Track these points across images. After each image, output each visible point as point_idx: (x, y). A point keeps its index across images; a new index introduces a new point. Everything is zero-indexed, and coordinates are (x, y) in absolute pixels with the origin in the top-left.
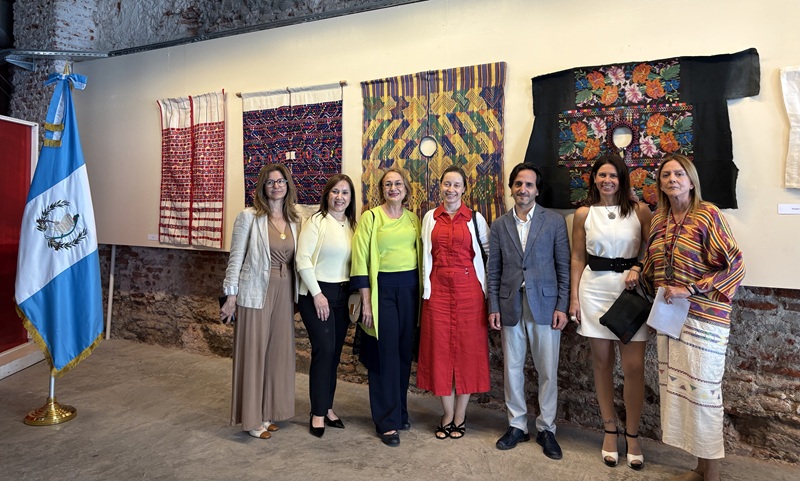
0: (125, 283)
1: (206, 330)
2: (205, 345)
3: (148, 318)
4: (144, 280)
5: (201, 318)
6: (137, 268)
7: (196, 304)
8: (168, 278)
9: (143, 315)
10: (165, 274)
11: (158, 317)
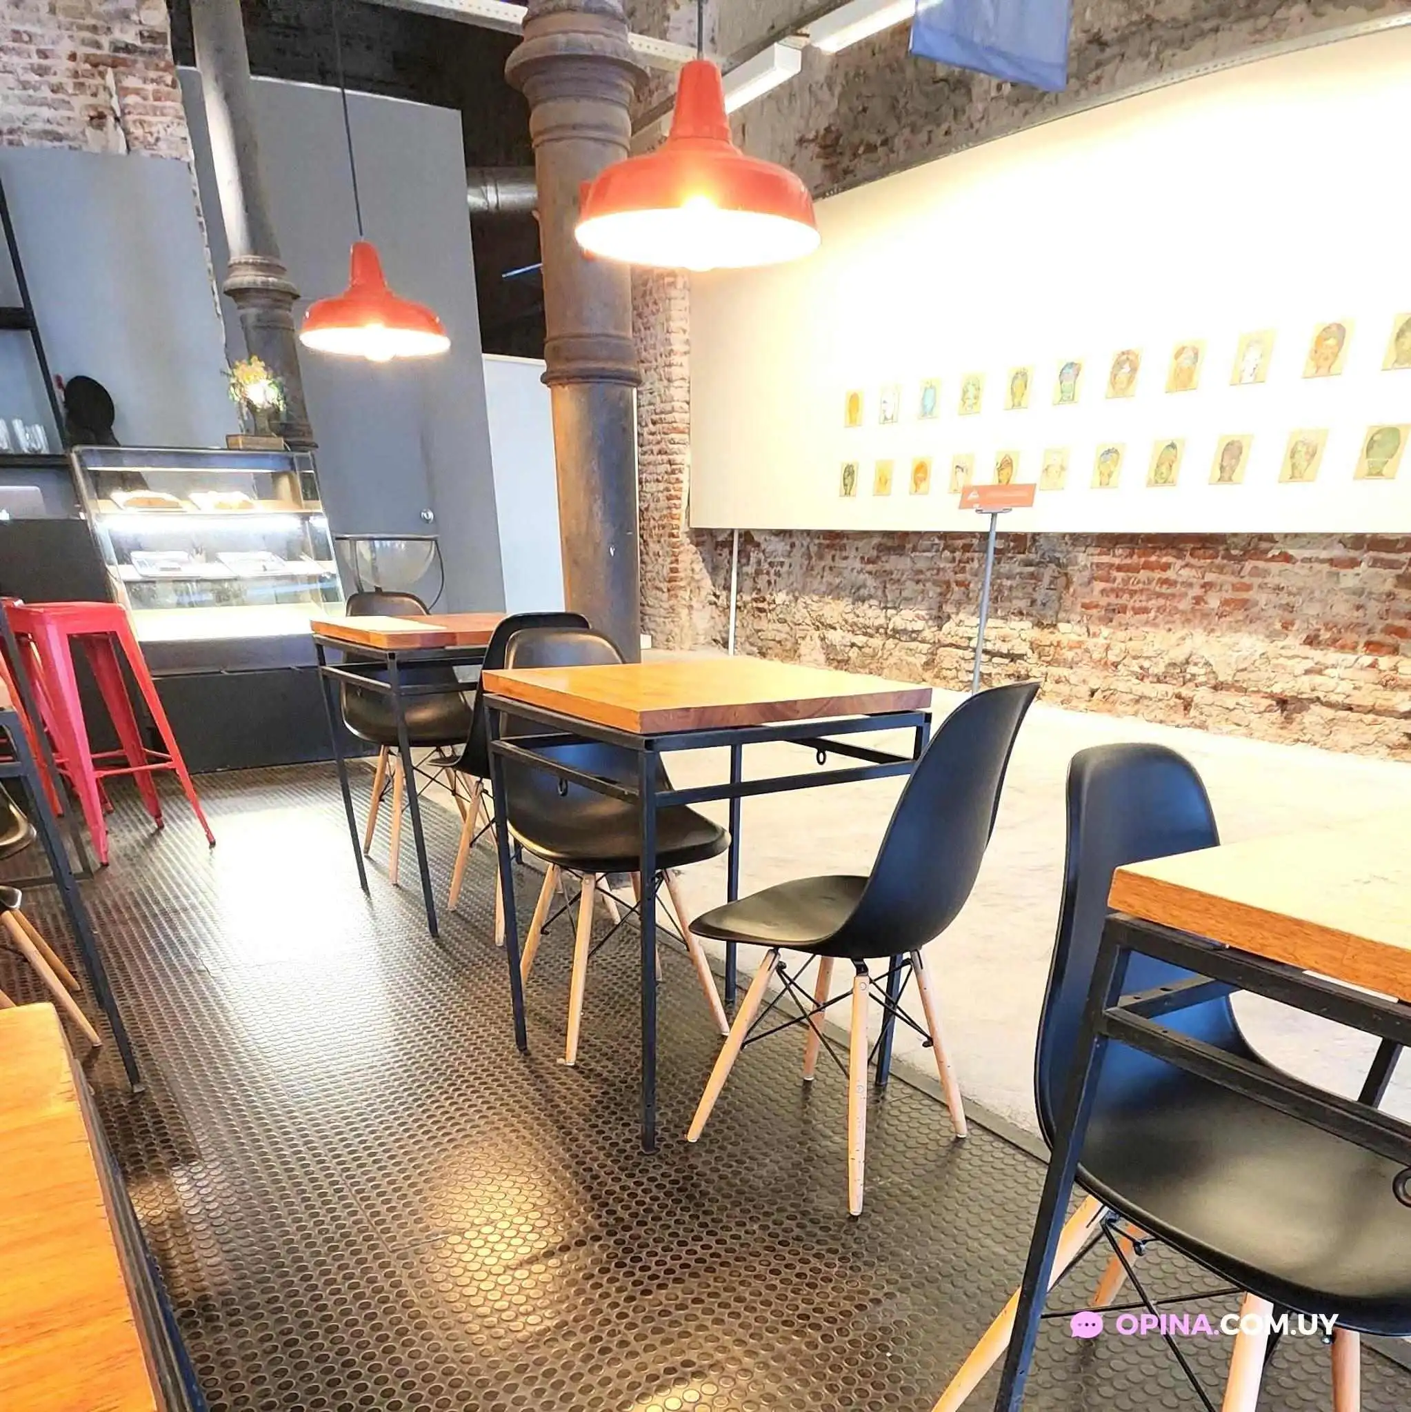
0: (748, 583)
1: (823, 639)
2: (822, 658)
3: (771, 629)
4: (766, 578)
5: (821, 624)
6: (759, 563)
7: (815, 606)
8: (789, 573)
9: (763, 624)
10: (786, 568)
11: (778, 626)
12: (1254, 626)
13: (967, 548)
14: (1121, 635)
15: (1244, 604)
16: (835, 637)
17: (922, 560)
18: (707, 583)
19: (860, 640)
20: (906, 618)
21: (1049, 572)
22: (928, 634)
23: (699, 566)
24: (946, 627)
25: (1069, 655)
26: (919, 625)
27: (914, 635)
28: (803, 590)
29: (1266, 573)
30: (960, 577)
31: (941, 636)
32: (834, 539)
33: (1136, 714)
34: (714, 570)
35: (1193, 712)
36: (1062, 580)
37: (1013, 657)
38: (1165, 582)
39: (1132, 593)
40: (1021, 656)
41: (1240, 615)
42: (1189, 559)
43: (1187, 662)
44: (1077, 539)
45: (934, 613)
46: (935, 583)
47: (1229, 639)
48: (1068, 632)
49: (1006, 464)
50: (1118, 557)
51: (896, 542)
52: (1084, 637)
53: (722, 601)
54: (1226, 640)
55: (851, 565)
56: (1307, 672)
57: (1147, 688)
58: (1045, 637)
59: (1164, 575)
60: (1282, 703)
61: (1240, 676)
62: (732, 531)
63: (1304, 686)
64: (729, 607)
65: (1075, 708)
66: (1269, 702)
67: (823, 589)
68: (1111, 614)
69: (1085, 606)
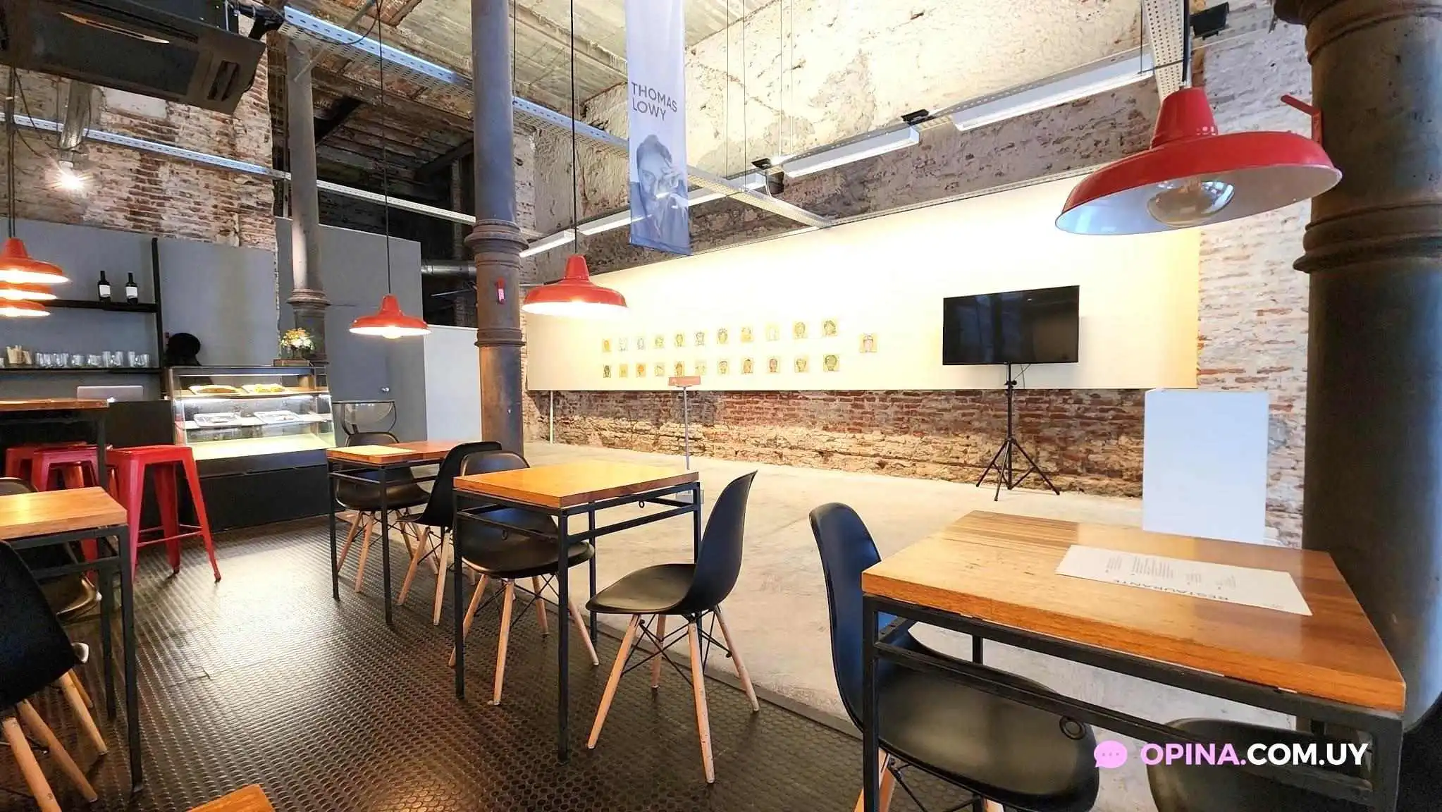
0: (559, 413)
1: (600, 435)
2: (600, 443)
3: (572, 432)
4: (568, 410)
5: (598, 429)
6: (564, 404)
7: (594, 421)
8: (581, 408)
10: (578, 405)
11: (577, 430)
12: (801, 423)
13: (666, 396)
14: (744, 428)
15: (794, 416)
16: (606, 434)
17: (646, 401)
18: (537, 413)
19: (619, 434)
20: (640, 425)
21: (706, 405)
22: (653, 431)
23: (533, 406)
24: (661, 428)
25: (722, 438)
26: (648, 428)
27: (646, 432)
28: (588, 415)
29: (799, 404)
30: (664, 408)
31: (659, 432)
32: (603, 394)
33: (758, 461)
34: (540, 408)
35: (784, 459)
36: (712, 408)
37: (696, 439)
38: (757, 408)
39: (745, 412)
40: (700, 439)
41: (793, 420)
42: (766, 399)
43: (776, 439)
44: (715, 392)
45: (655, 422)
46: (654, 410)
47: (792, 429)
48: (719, 428)
49: (679, 366)
50: (735, 399)
51: (633, 395)
52: (727, 430)
53: (546, 420)
54: (789, 429)
55: (611, 404)
56: (828, 441)
57: (760, 449)
58: (709, 430)
59: (757, 406)
60: (821, 453)
61: (800, 443)
62: (550, 392)
63: (828, 446)
64: (549, 423)
65: (729, 459)
66: (815, 453)
67: (598, 413)
68: (737, 421)
69: (724, 418)
